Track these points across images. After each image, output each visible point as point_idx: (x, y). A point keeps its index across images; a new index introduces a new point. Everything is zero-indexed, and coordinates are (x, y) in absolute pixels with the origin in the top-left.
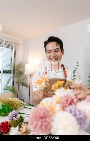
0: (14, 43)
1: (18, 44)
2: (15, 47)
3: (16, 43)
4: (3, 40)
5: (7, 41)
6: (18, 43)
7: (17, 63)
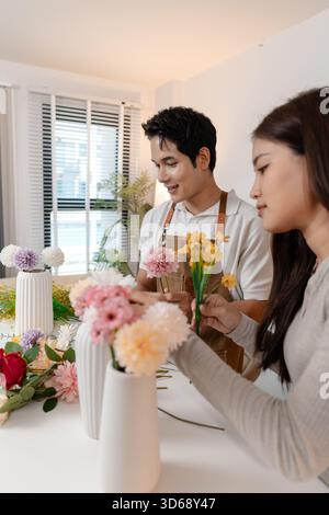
0: (122, 107)
1: (138, 109)
2: (127, 117)
3: (127, 104)
4: (85, 101)
5: (97, 103)
6: (136, 106)
7: (134, 175)
